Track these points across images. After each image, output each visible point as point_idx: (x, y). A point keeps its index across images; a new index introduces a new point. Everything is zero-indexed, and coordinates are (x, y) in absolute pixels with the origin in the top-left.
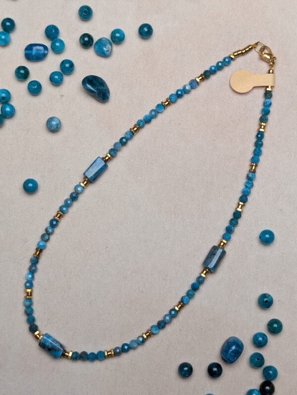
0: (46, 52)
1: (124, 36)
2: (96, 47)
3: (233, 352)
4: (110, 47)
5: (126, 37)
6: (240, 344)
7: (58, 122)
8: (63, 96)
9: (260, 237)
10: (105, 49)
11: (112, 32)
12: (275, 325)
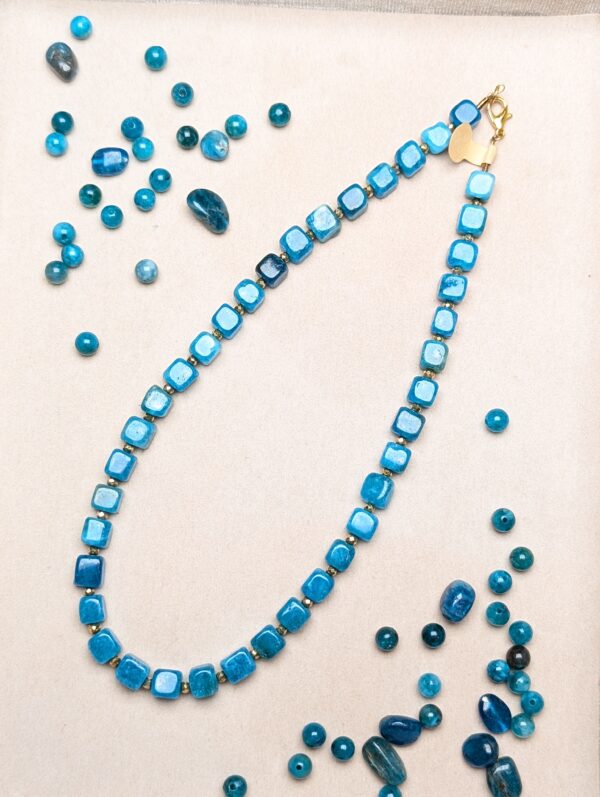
0: (126, 160)
1: (246, 125)
2: (204, 146)
3: (459, 602)
4: (226, 144)
5: (248, 127)
6: (469, 589)
7: (153, 267)
8: (157, 226)
9: (486, 421)
10: (218, 148)
11: (228, 121)
12: (522, 557)
